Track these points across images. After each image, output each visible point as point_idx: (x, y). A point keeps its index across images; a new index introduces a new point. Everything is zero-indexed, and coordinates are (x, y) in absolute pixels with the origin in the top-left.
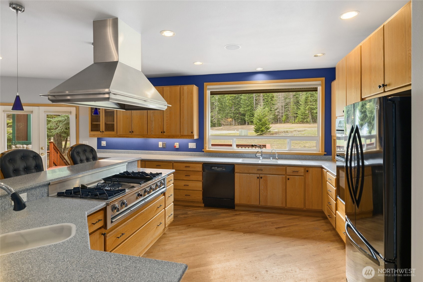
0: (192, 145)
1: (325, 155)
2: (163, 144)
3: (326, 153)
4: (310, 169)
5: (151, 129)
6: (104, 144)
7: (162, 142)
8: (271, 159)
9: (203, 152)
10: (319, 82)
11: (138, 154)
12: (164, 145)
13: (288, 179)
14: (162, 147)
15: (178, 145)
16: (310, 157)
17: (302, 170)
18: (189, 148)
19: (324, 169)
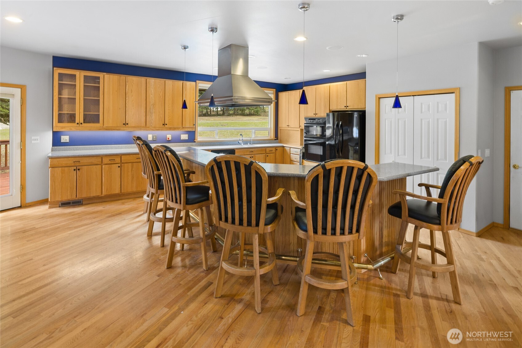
0: (185, 137)
1: (275, 140)
2: (153, 137)
3: (276, 138)
4: (278, 149)
5: (151, 121)
6: (66, 140)
7: (151, 135)
8: (249, 144)
9: (195, 142)
10: (272, 92)
11: (121, 148)
12: (155, 137)
13: (268, 156)
14: (152, 140)
15: (171, 137)
16: (267, 141)
17: (274, 149)
18: (181, 139)
19: (285, 148)
